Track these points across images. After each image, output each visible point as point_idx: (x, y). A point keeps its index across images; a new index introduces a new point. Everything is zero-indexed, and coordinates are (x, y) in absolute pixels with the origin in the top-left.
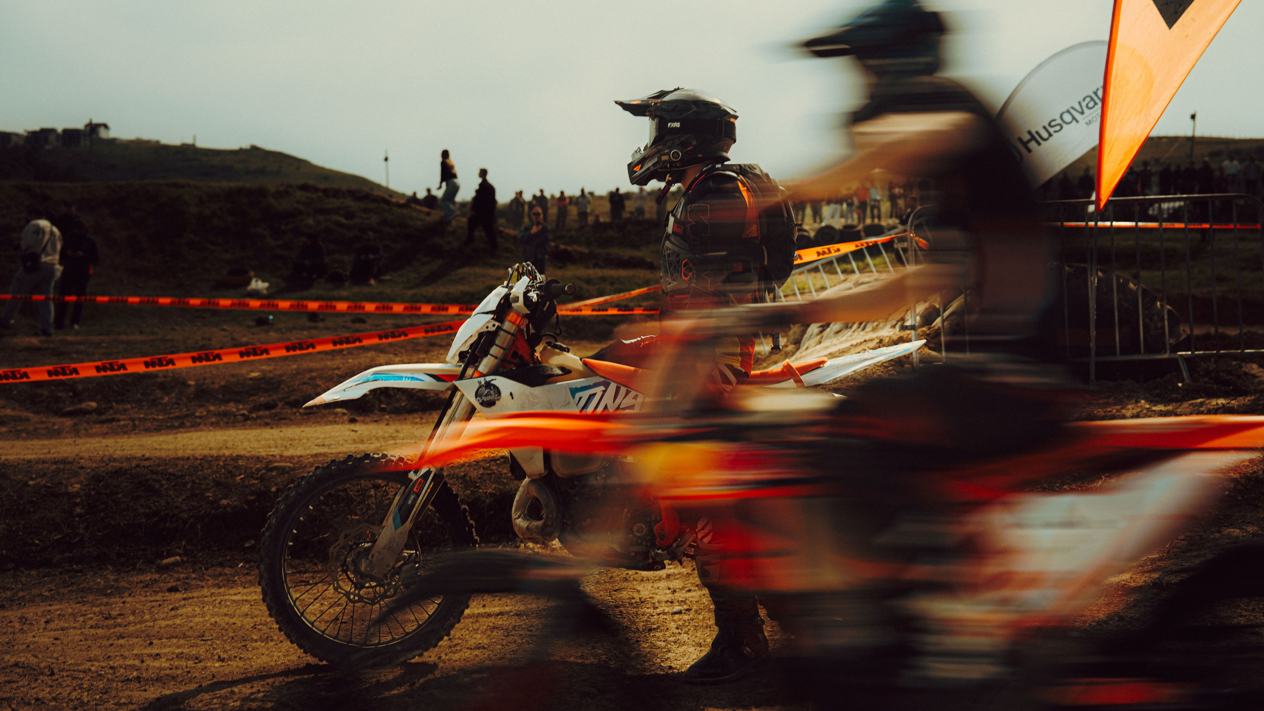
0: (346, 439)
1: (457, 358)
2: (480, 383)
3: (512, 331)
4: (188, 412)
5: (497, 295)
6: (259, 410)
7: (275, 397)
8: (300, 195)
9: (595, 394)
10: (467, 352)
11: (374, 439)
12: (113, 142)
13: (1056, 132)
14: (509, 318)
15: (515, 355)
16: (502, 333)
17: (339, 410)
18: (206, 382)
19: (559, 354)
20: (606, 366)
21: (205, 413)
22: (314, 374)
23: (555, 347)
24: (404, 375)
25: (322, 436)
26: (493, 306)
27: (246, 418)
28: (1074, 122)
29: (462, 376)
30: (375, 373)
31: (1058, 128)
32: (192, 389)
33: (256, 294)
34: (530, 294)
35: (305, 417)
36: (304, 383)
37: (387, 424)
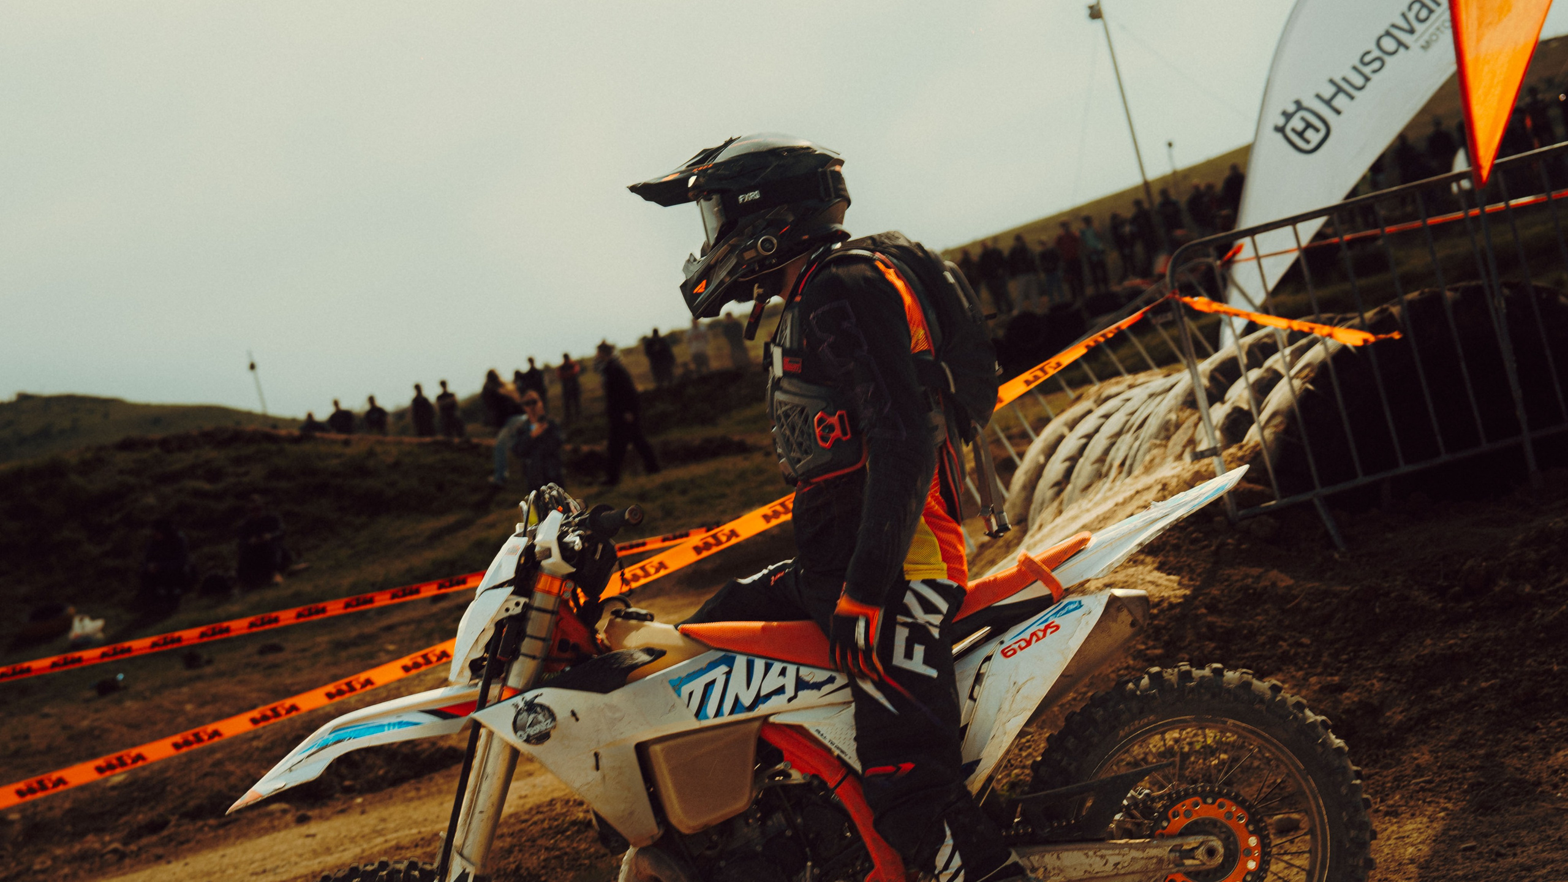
0: (300, 851)
1: (468, 673)
2: (516, 706)
3: (550, 607)
4: (20, 868)
5: (512, 551)
6: (140, 836)
7: (161, 809)
8: (123, 459)
9: (713, 682)
10: (482, 659)
11: (346, 841)
13: (1375, 71)
14: (540, 586)
15: (564, 645)
16: (534, 614)
17: (274, 807)
18: (39, 809)
19: (638, 628)
20: (721, 629)
21: (49, 863)
22: (218, 756)
23: (629, 616)
24: (385, 721)
25: (259, 856)
26: (509, 573)
27: (121, 856)
29: (482, 702)
30: (335, 730)
31: (1377, 65)
32: (18, 827)
33: (86, 642)
34: (567, 539)
35: (221, 832)
36: (206, 775)
37: (363, 812)
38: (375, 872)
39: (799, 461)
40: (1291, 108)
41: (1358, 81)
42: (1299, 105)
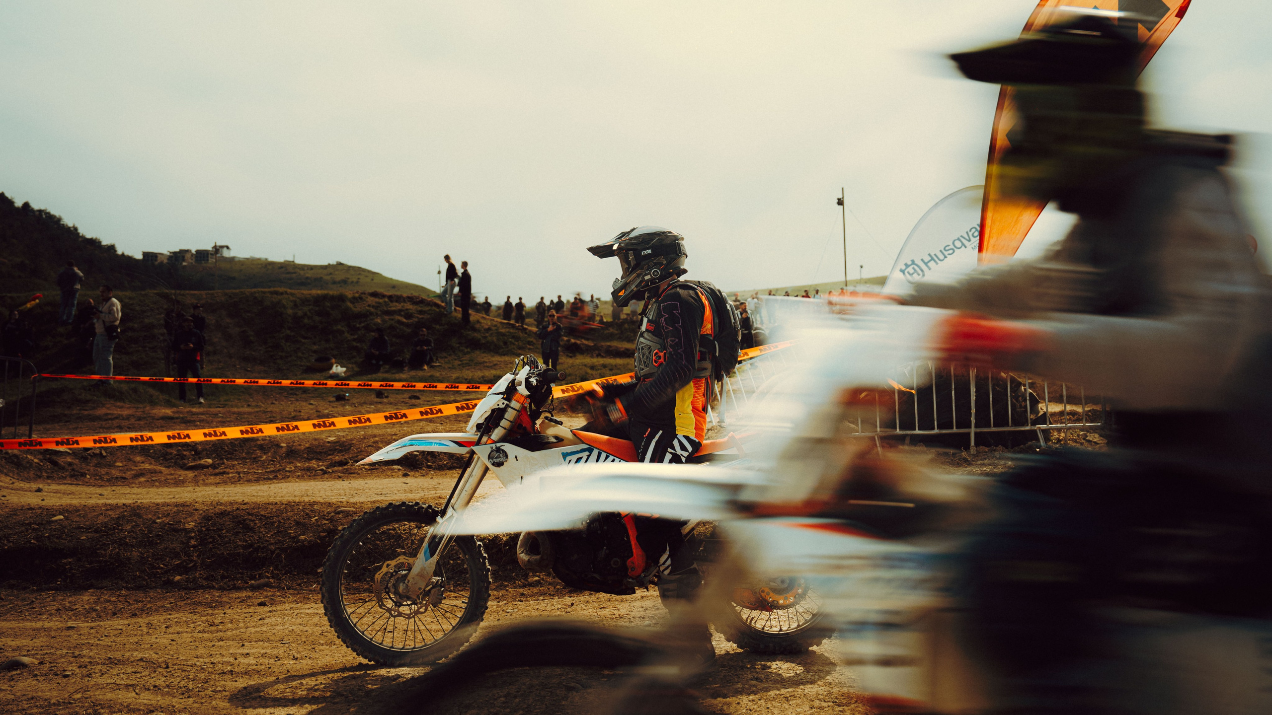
0: (399, 489)
1: (475, 429)
2: (492, 448)
3: (517, 409)
4: (280, 467)
5: (506, 380)
6: (334, 466)
7: (346, 456)
8: (371, 300)
9: (581, 458)
10: (483, 424)
11: (420, 489)
12: (232, 260)
13: (949, 254)
14: (515, 398)
15: (520, 426)
16: (509, 410)
17: (396, 467)
18: (295, 444)
19: (554, 426)
20: (590, 435)
21: (293, 468)
22: (377, 439)
23: (551, 420)
24: (434, 441)
25: (381, 487)
26: (503, 389)
27: (324, 472)
28: (963, 247)
29: (478, 443)
30: (412, 440)
31: (951, 252)
32: (284, 450)
33: (335, 377)
34: (531, 380)
35: (369, 472)
36: (369, 446)
37: (432, 478)
38: (412, 506)
39: (643, 369)
40: (910, 263)
41: (942, 257)
42: (913, 262)
